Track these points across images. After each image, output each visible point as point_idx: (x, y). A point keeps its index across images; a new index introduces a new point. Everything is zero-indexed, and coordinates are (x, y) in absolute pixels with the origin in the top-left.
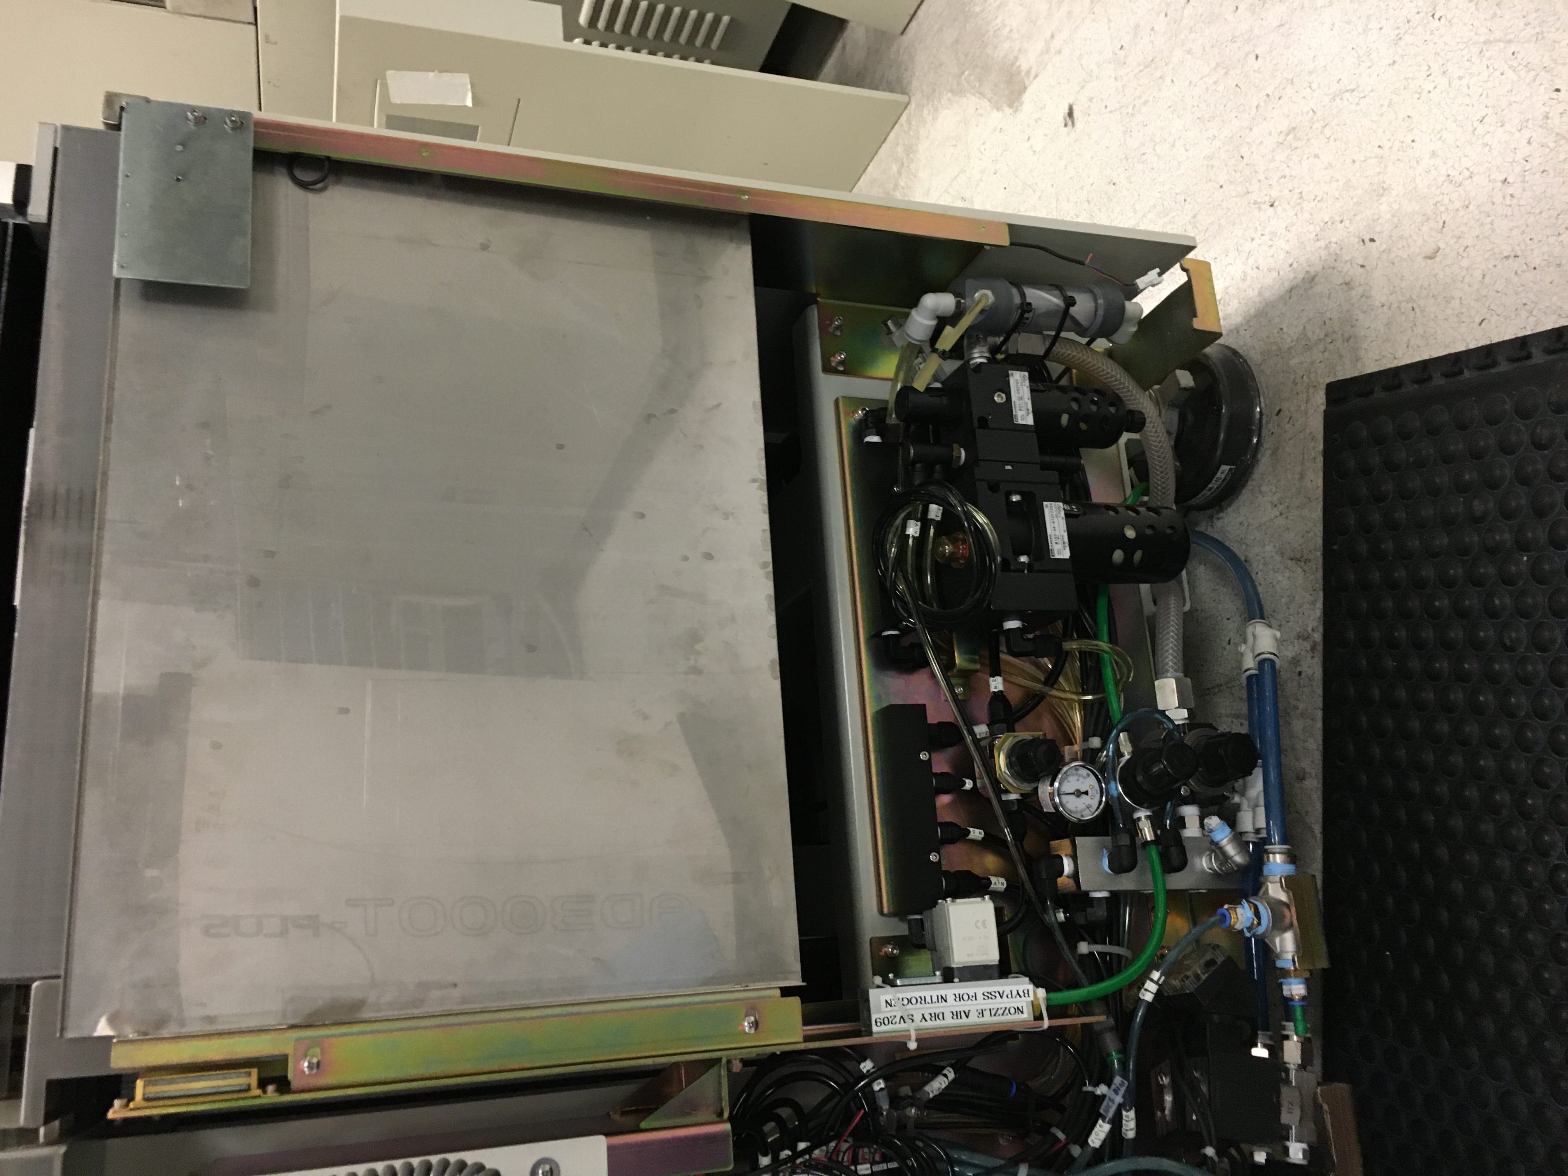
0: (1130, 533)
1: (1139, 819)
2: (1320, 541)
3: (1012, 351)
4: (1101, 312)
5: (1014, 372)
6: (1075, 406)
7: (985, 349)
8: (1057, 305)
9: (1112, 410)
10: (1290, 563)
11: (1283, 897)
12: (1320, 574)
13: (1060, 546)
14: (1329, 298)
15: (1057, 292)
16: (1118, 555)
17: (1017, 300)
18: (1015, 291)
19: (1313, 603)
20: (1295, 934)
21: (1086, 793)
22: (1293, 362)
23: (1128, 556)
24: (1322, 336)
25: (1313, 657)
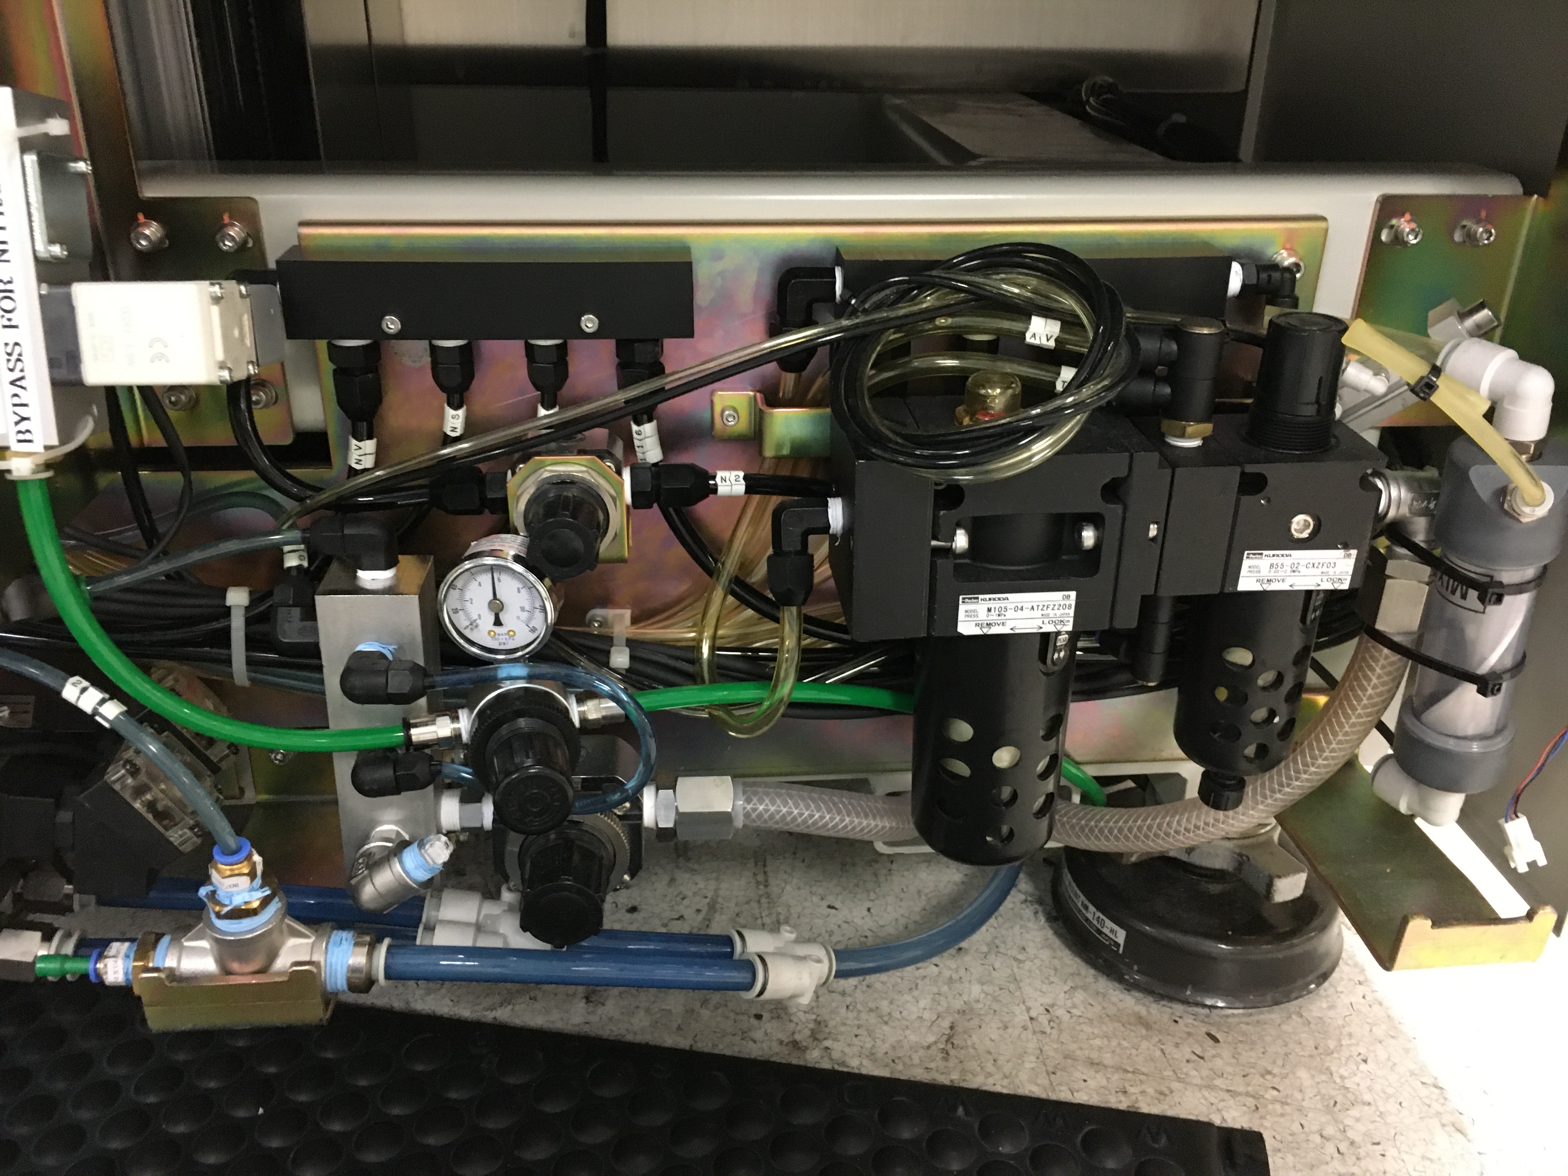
0: (1003, 758)
1: (455, 718)
2: (977, 1082)
3: (1391, 567)
4: (1451, 745)
5: (1351, 562)
6: (1265, 678)
7: (1404, 510)
8: (1484, 660)
9: (1250, 751)
10: (946, 1024)
11: (283, 962)
12: (919, 1074)
13: (983, 615)
14: (1424, 1157)
15: (1508, 663)
16: (963, 731)
17: (1508, 576)
18: (1530, 573)
19: (872, 1056)
20: (209, 977)
21: (498, 622)
22: (1303, 1074)
23: (962, 750)
24: (1350, 1134)
25: (781, 1042)
